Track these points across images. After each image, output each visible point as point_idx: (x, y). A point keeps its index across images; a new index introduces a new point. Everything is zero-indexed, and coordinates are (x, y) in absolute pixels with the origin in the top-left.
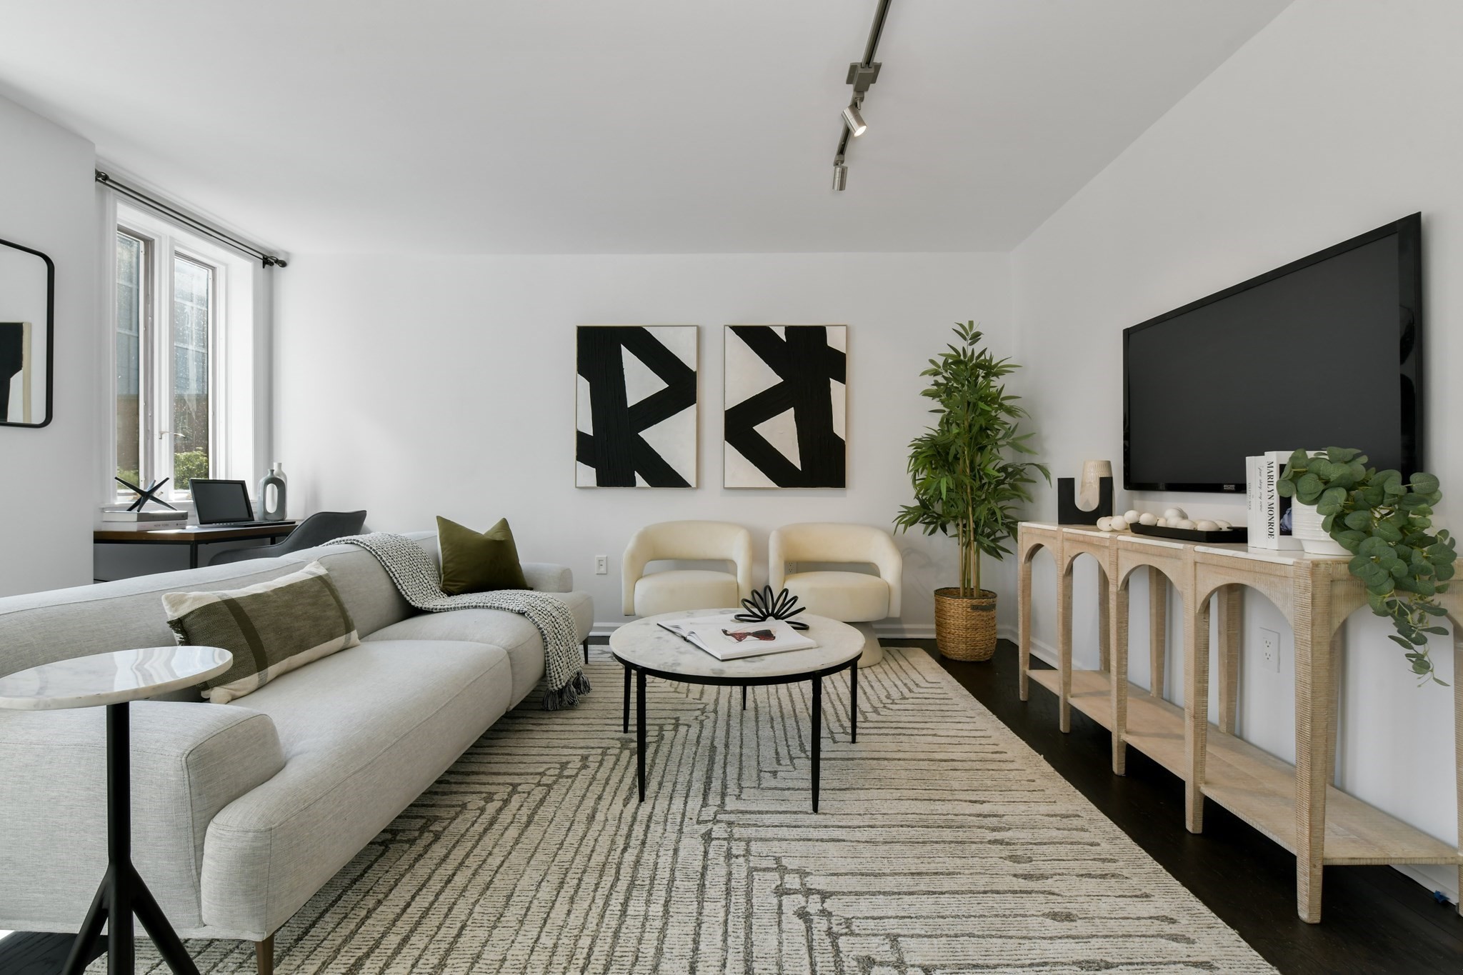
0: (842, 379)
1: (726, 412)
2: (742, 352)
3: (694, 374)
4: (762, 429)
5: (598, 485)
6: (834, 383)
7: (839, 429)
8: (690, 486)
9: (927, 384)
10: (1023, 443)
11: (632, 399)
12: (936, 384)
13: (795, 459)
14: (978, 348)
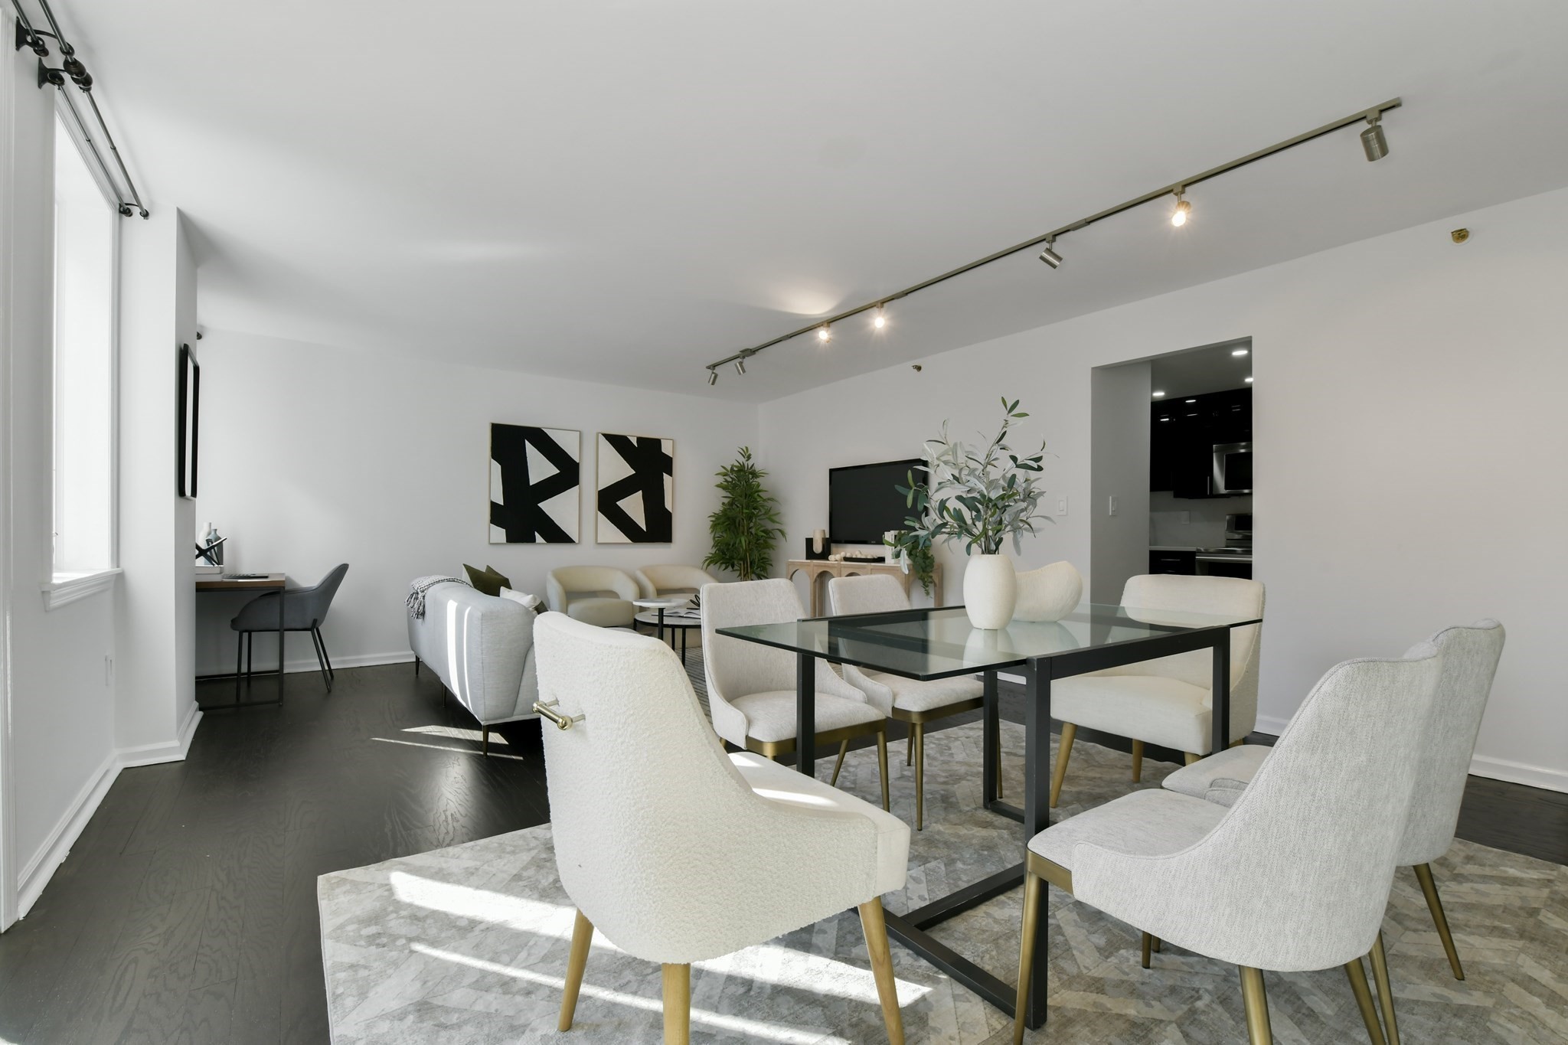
0: (670, 474)
1: (599, 492)
2: (609, 451)
3: (578, 464)
4: (622, 504)
5: (507, 541)
6: (665, 476)
7: (668, 506)
8: (574, 542)
9: (720, 480)
10: (774, 518)
11: (534, 480)
12: (726, 481)
13: (642, 524)
14: (750, 463)
